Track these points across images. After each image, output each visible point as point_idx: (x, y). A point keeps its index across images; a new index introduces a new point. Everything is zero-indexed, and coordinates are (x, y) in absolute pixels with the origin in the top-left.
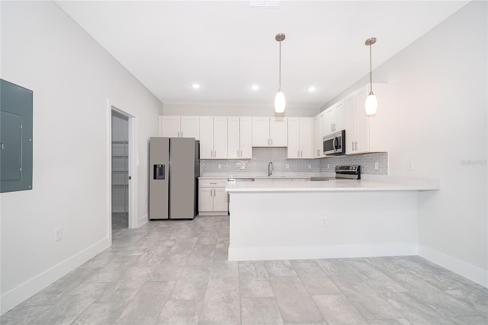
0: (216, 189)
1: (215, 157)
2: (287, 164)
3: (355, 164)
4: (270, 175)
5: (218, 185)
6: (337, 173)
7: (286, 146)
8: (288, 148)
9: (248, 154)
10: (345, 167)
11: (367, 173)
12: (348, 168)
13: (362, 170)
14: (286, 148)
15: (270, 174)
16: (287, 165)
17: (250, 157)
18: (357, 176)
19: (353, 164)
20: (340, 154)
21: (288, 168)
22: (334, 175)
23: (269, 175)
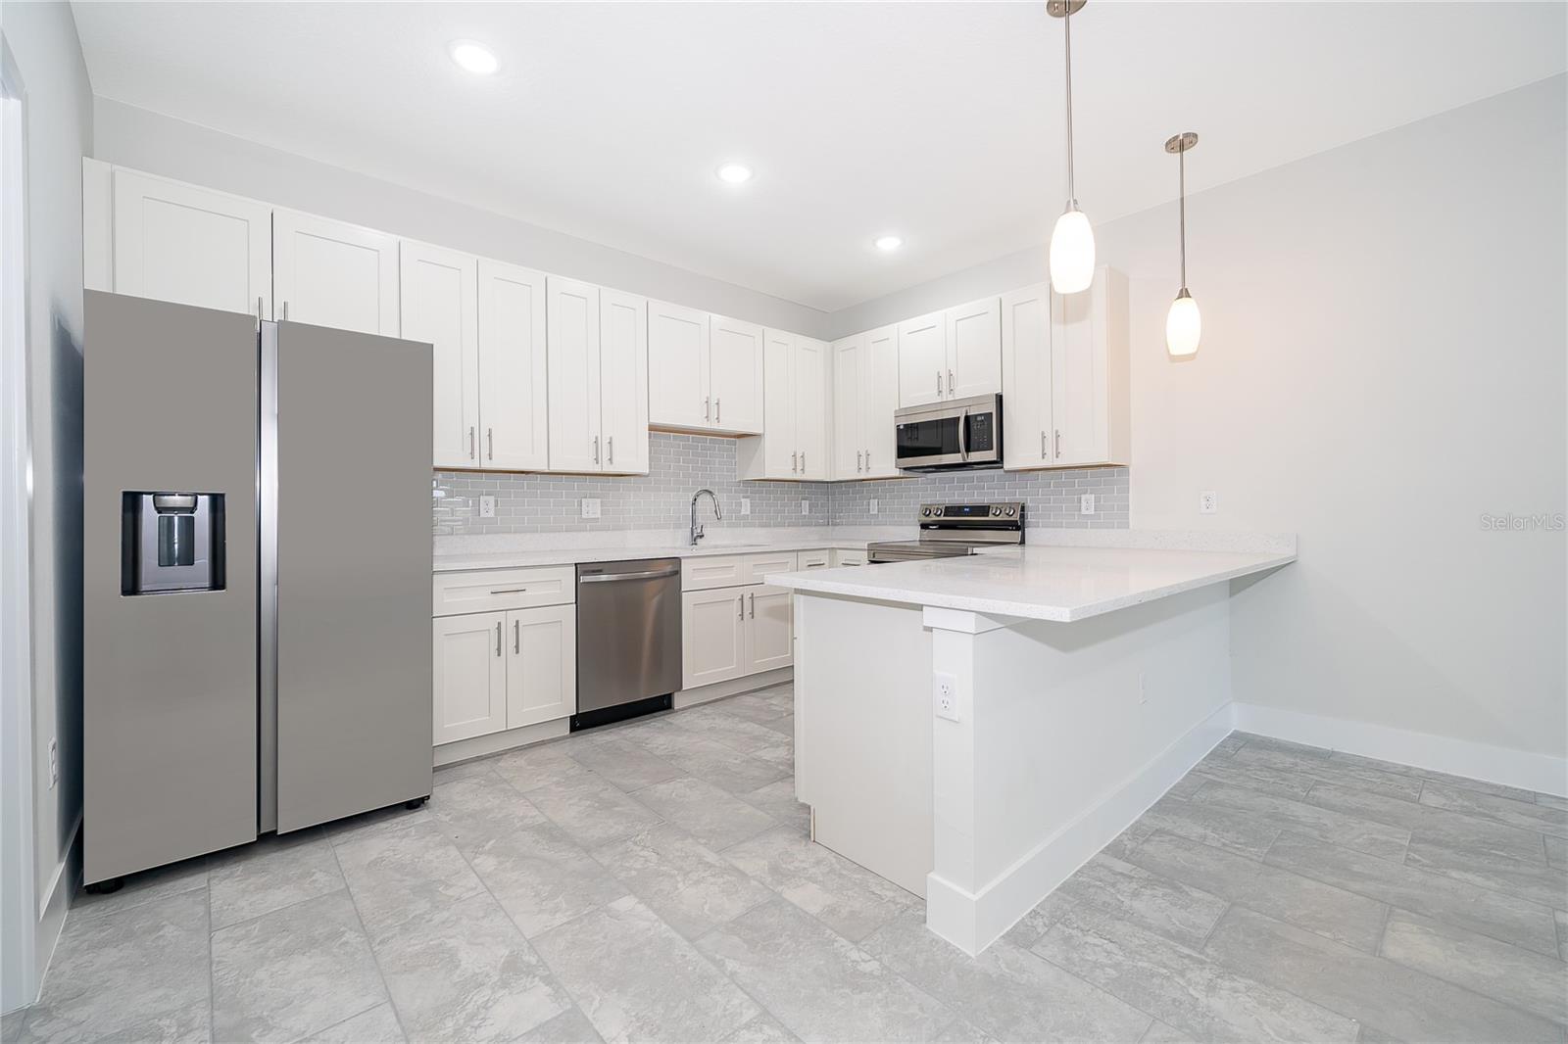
0: (525, 618)
2: (744, 497)
4: (699, 541)
10: (967, 507)
12: (984, 510)
16: (742, 500)
21: (748, 513)
23: (694, 541)
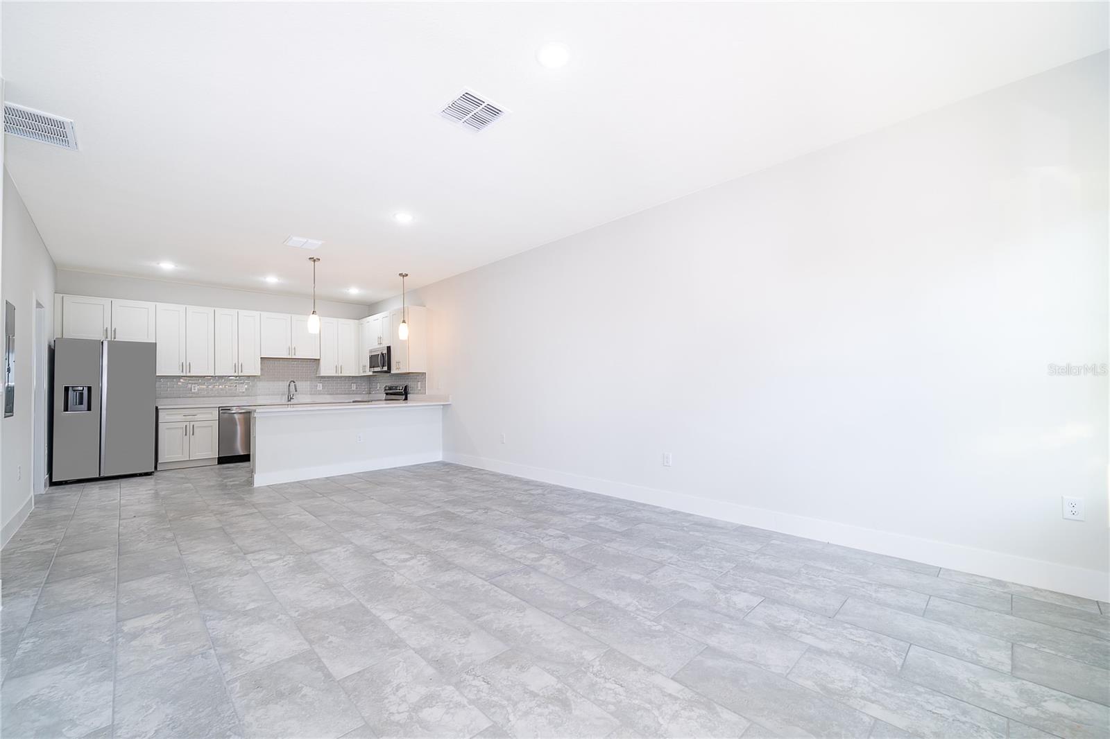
1: (190, 372)
3: (402, 383)
5: (199, 417)
6: (387, 394)
7: (318, 358)
8: (322, 361)
9: (254, 369)
11: (413, 393)
13: (410, 390)
14: (317, 361)
15: (290, 399)
17: (258, 373)
18: (404, 397)
19: (401, 384)
20: (385, 372)
22: (384, 396)
